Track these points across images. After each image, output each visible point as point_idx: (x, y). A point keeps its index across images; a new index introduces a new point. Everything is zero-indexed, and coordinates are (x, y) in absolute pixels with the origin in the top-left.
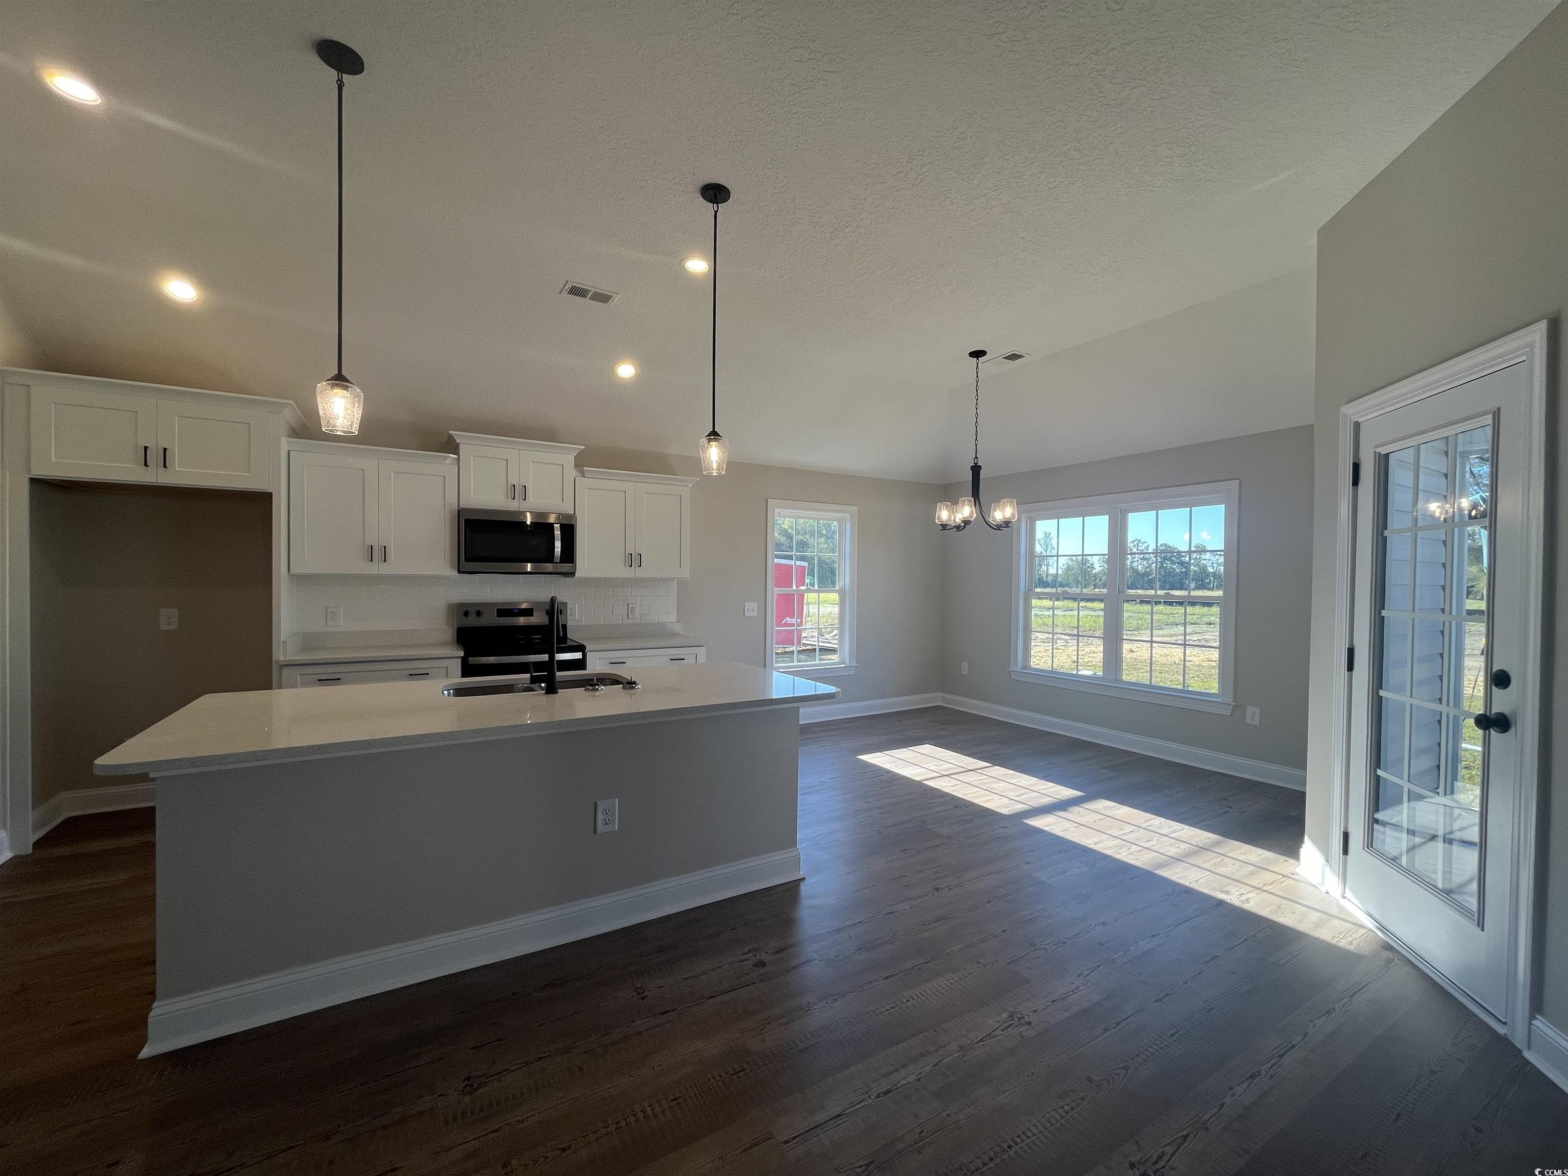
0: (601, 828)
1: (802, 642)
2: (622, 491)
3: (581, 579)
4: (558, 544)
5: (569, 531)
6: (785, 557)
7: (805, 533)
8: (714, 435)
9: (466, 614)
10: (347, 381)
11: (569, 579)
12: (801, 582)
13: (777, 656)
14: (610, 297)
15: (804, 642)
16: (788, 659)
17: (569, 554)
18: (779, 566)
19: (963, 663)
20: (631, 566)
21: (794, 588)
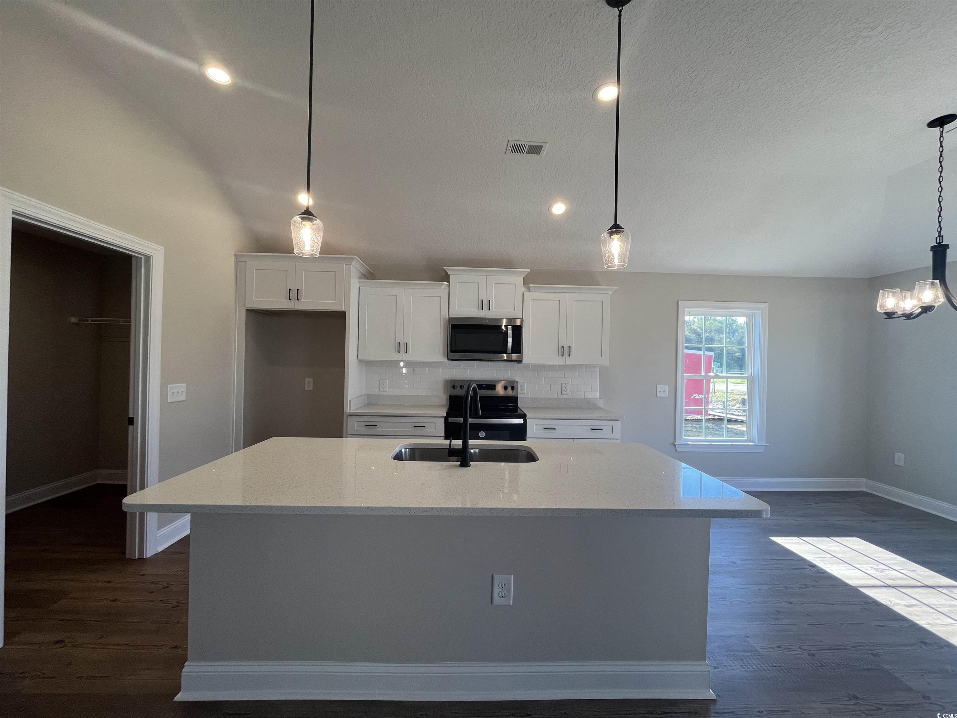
0: (497, 600)
1: (708, 413)
2: (557, 300)
3: (528, 366)
4: (510, 340)
5: (518, 331)
6: (694, 348)
7: (711, 331)
8: (616, 228)
9: (454, 387)
10: (313, 215)
11: (517, 365)
12: (708, 370)
13: (687, 422)
14: (541, 147)
15: (711, 413)
16: (696, 426)
17: (517, 348)
18: (688, 356)
19: (897, 454)
20: (563, 356)
21: (703, 374)
